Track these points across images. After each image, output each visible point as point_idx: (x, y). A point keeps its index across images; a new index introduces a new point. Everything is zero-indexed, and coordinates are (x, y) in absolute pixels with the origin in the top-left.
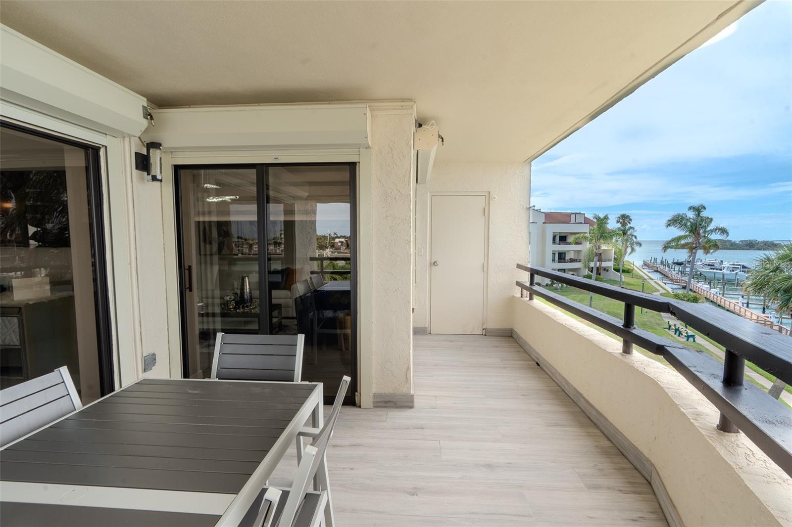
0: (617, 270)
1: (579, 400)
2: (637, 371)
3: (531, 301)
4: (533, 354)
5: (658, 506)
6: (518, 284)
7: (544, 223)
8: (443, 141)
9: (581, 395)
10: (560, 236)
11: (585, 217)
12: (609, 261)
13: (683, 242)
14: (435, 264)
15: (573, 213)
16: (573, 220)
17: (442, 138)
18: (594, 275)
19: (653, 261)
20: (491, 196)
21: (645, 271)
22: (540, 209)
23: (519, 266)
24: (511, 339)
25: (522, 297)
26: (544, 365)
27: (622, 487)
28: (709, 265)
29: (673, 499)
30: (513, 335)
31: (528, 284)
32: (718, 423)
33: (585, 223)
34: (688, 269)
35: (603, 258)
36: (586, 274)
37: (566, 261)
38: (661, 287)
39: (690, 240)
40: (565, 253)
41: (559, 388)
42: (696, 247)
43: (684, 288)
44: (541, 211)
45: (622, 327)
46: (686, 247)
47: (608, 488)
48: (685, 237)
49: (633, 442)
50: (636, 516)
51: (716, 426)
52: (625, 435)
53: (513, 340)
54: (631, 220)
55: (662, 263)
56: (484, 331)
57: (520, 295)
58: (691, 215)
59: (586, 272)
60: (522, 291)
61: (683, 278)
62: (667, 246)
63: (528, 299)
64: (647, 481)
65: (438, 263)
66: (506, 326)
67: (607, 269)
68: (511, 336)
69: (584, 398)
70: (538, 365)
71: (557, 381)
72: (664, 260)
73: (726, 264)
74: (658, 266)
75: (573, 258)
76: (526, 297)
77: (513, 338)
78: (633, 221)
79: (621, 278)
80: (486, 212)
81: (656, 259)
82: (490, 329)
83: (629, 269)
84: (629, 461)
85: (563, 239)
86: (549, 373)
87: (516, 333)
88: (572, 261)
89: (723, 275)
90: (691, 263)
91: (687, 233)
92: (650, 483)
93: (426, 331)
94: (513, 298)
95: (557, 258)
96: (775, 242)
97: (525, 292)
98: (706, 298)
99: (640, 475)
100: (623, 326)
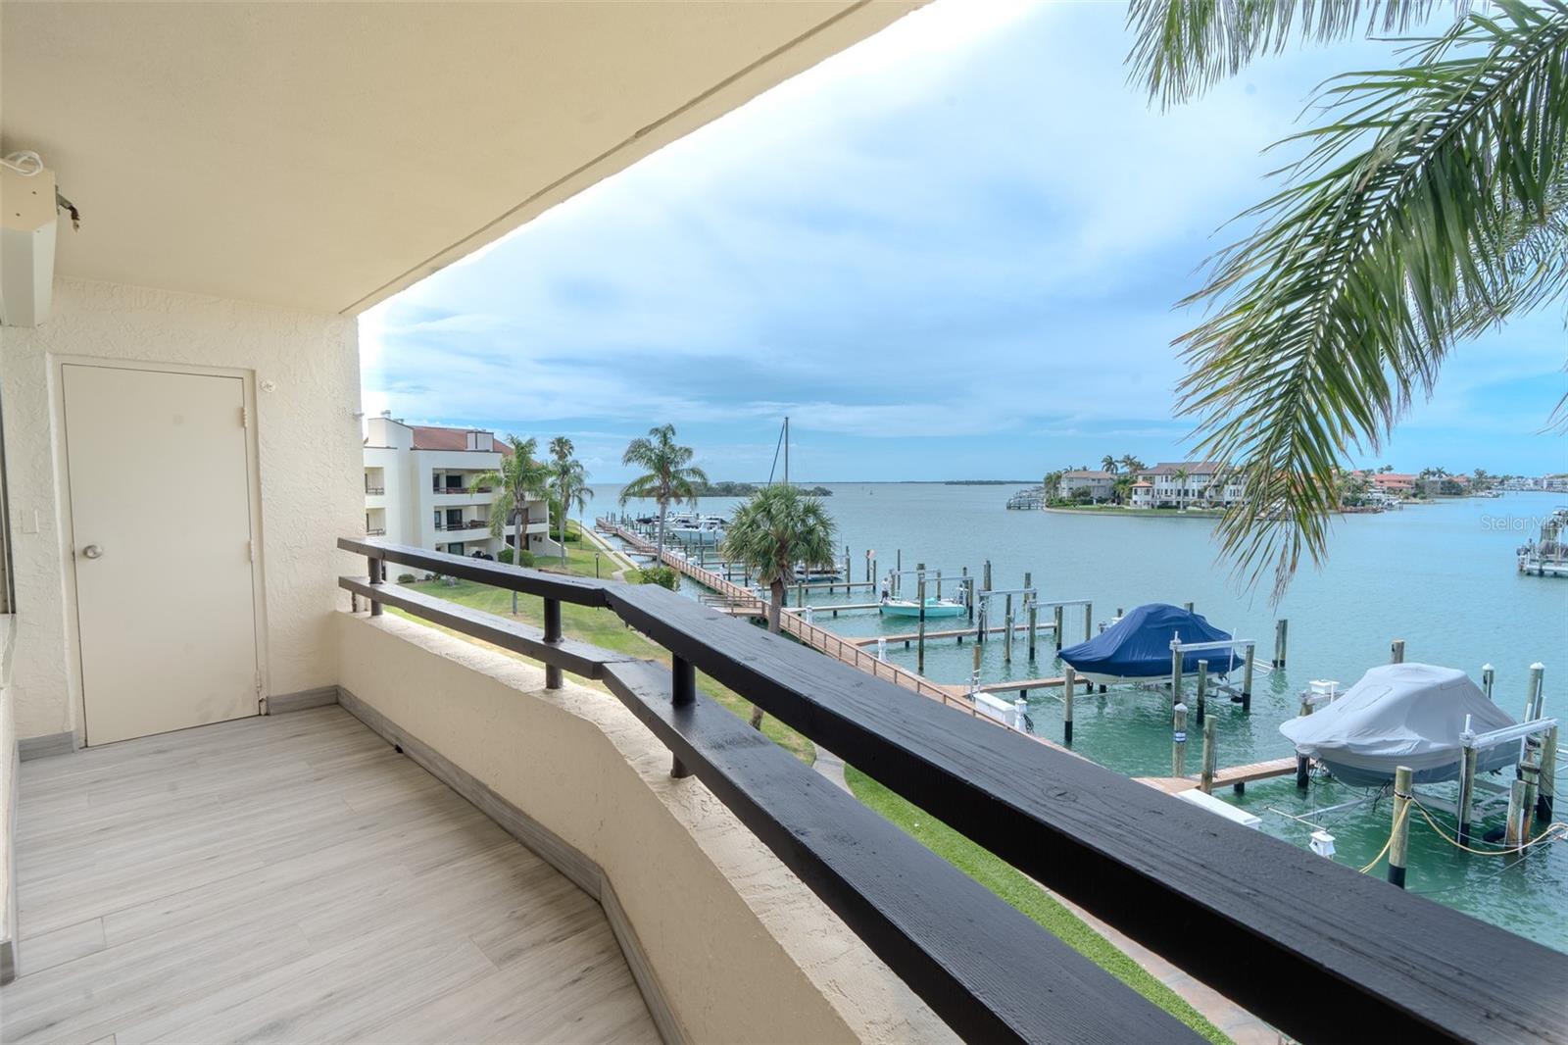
0: (556, 538)
1: (481, 797)
2: (569, 715)
3: (375, 618)
4: (387, 732)
5: (611, 936)
6: (344, 583)
7: (411, 449)
8: (75, 215)
9: (484, 787)
10: (448, 477)
11: (494, 440)
12: (541, 522)
13: (647, 486)
14: (90, 554)
15: (472, 432)
16: (471, 446)
17: (72, 209)
18: (516, 549)
19: (609, 519)
20: (257, 383)
21: (600, 536)
22: (402, 420)
23: (344, 544)
24: (337, 710)
25: (355, 610)
26: (411, 748)
27: (559, 930)
28: (683, 521)
29: (630, 915)
30: (341, 700)
31: (366, 582)
32: (671, 767)
33: (494, 452)
34: (657, 530)
35: (530, 517)
36: (504, 549)
37: (464, 526)
38: (624, 561)
39: (657, 483)
40: (461, 511)
41: (444, 786)
42: (664, 494)
43: (654, 559)
44: (405, 423)
45: (542, 642)
46: (653, 493)
47: (534, 945)
48: (650, 478)
49: (572, 843)
50: (578, 971)
51: (669, 772)
52: (560, 835)
53: (341, 709)
54: (572, 448)
55: (623, 521)
56: (263, 705)
57: (351, 609)
58: (655, 442)
59: (504, 545)
60: (354, 599)
61: (652, 545)
62: (627, 494)
63: (369, 613)
64: (596, 900)
65: (99, 550)
66: (323, 681)
67: (539, 536)
68: (337, 703)
69: (490, 792)
70: (399, 750)
71: (438, 773)
72: (625, 517)
73: (703, 519)
74: (617, 526)
75: (476, 519)
76: (366, 610)
77: (341, 706)
78: (575, 449)
79: (563, 551)
80: (246, 418)
81: (614, 515)
82: (278, 697)
83: (575, 535)
84: (569, 879)
85: (455, 482)
86: (423, 762)
87: (348, 694)
88: (474, 525)
89: (701, 535)
90: (661, 518)
91: (653, 473)
92: (600, 903)
93: (71, 742)
94: (335, 615)
95: (444, 522)
96: (753, 485)
97: (362, 600)
98: (682, 573)
99: (585, 896)
100: (544, 640)
